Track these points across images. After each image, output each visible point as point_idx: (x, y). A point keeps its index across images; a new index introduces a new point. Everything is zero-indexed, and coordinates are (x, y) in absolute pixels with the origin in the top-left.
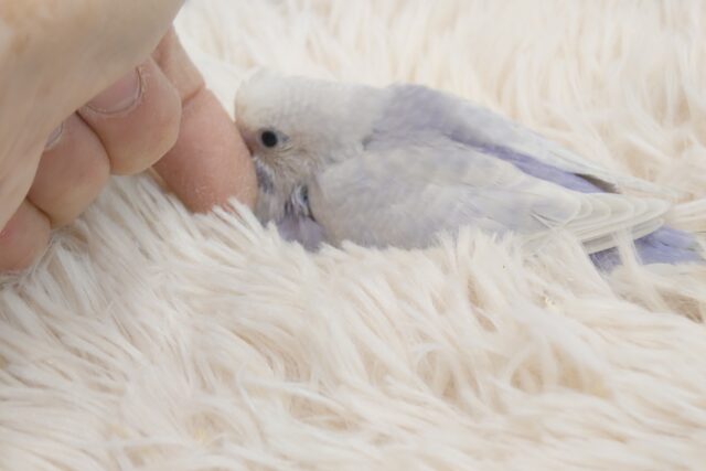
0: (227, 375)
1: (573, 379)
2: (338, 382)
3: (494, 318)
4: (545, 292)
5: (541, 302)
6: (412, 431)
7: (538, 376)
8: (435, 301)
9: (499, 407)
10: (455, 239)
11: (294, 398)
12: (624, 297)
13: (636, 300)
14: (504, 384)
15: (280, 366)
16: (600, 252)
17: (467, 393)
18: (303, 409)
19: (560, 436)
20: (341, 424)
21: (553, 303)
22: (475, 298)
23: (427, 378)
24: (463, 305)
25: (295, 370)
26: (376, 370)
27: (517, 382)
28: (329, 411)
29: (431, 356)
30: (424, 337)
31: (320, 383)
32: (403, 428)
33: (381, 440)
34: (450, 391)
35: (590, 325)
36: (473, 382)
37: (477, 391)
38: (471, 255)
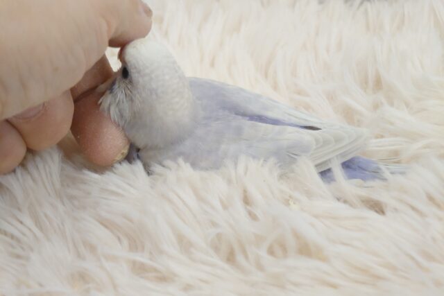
0: (92, 248)
1: (306, 250)
2: (161, 252)
3: (258, 212)
4: (290, 197)
5: (287, 203)
6: (206, 282)
7: (284, 248)
8: (222, 202)
9: (260, 267)
10: (236, 164)
11: (134, 263)
12: (338, 199)
13: (345, 202)
14: (263, 253)
15: (125, 242)
16: (325, 171)
17: (240, 258)
18: (140, 269)
19: (296, 285)
20: (163, 278)
21: (294, 203)
22: (247, 201)
23: (216, 249)
24: (239, 204)
25: (135, 245)
26: (185, 245)
27: (271, 252)
28: (156, 270)
29: (219, 236)
30: (214, 224)
31: (151, 253)
32: (202, 280)
33: (187, 288)
34: (230, 258)
35: (316, 216)
36: (244, 252)
37: (246, 257)
38: (246, 173)
